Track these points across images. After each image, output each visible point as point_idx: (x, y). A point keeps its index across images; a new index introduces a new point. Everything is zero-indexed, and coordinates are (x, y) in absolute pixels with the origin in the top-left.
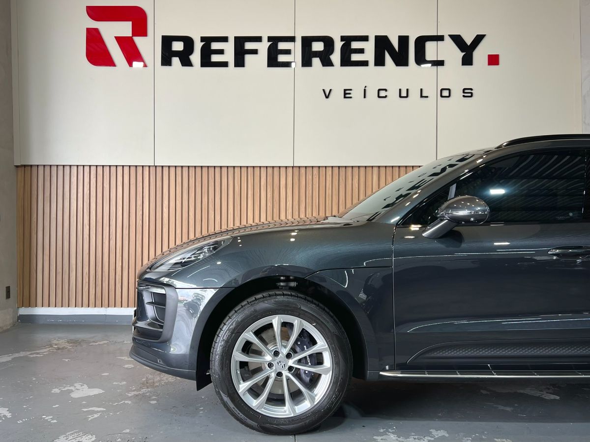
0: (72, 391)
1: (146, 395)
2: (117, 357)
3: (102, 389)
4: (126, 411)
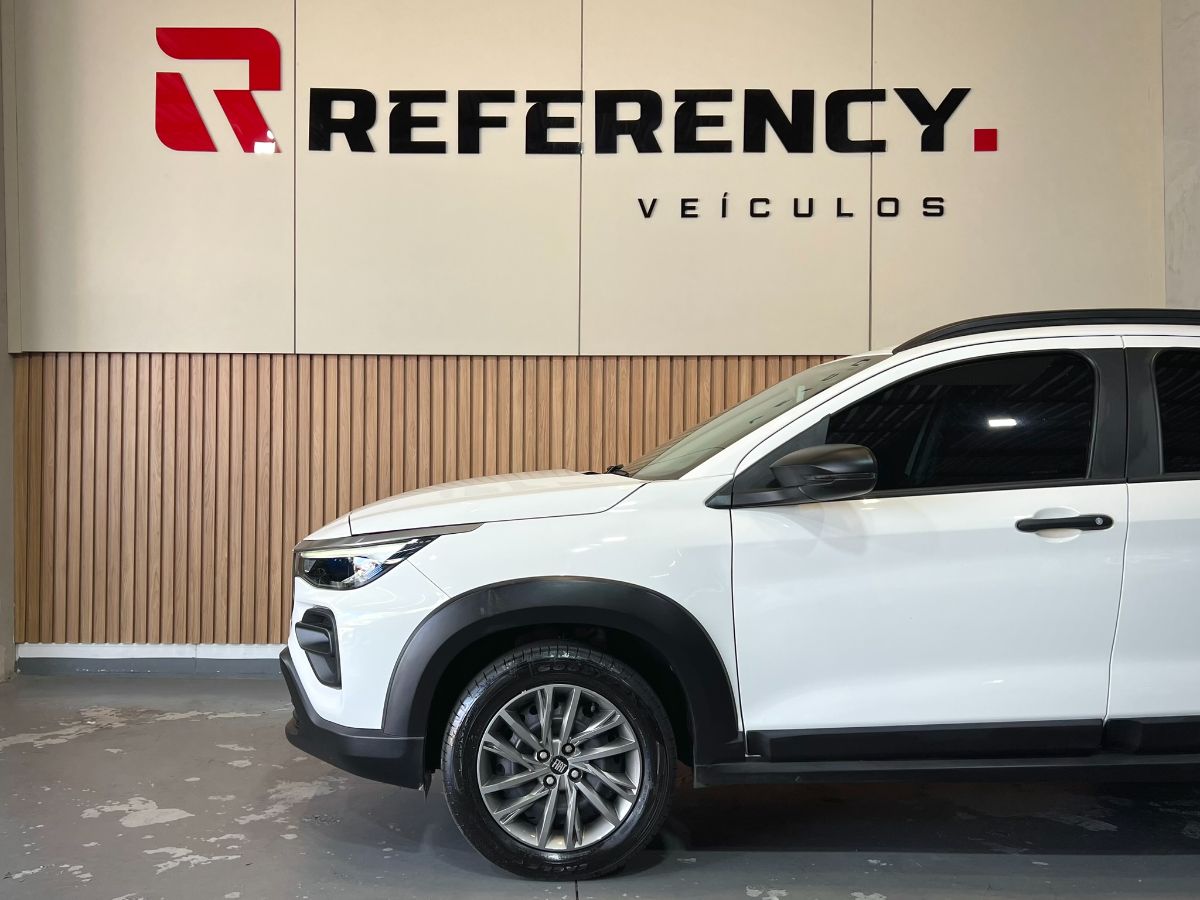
0: (123, 814)
1: (274, 822)
2: (217, 744)
3: (185, 810)
4: (234, 854)
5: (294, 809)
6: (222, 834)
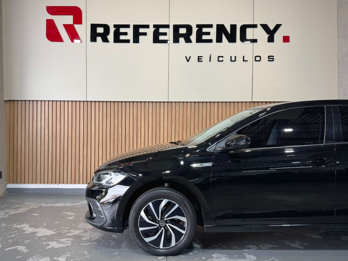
1: (80, 235)
2: (64, 213)
3: (54, 231)
4: (68, 244)
5: (86, 231)
6: (65, 238)
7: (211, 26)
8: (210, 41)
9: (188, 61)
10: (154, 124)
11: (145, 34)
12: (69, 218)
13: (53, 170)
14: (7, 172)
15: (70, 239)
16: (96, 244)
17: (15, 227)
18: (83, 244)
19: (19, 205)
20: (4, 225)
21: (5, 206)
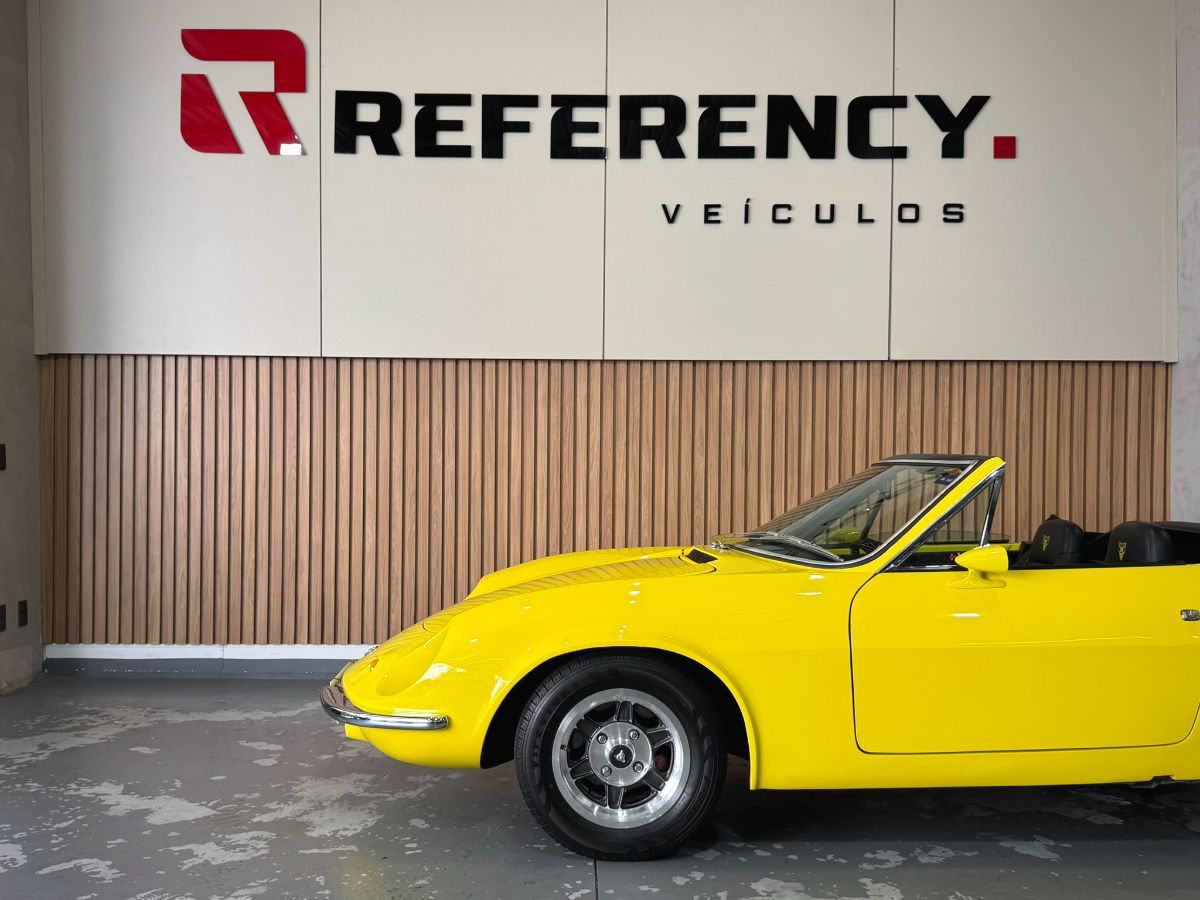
1: (298, 820)
2: (243, 743)
3: (212, 808)
4: (258, 850)
5: (319, 806)
6: (247, 831)
7: (748, 101)
8: (747, 152)
9: (671, 220)
10: (555, 437)
11: (524, 127)
12: (261, 762)
13: (204, 595)
14: (45, 602)
15: (266, 834)
16: (353, 851)
17: (72, 792)
18: (309, 852)
19: (86, 717)
20: (34, 786)
21: (38, 721)
